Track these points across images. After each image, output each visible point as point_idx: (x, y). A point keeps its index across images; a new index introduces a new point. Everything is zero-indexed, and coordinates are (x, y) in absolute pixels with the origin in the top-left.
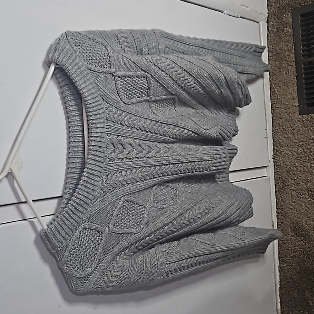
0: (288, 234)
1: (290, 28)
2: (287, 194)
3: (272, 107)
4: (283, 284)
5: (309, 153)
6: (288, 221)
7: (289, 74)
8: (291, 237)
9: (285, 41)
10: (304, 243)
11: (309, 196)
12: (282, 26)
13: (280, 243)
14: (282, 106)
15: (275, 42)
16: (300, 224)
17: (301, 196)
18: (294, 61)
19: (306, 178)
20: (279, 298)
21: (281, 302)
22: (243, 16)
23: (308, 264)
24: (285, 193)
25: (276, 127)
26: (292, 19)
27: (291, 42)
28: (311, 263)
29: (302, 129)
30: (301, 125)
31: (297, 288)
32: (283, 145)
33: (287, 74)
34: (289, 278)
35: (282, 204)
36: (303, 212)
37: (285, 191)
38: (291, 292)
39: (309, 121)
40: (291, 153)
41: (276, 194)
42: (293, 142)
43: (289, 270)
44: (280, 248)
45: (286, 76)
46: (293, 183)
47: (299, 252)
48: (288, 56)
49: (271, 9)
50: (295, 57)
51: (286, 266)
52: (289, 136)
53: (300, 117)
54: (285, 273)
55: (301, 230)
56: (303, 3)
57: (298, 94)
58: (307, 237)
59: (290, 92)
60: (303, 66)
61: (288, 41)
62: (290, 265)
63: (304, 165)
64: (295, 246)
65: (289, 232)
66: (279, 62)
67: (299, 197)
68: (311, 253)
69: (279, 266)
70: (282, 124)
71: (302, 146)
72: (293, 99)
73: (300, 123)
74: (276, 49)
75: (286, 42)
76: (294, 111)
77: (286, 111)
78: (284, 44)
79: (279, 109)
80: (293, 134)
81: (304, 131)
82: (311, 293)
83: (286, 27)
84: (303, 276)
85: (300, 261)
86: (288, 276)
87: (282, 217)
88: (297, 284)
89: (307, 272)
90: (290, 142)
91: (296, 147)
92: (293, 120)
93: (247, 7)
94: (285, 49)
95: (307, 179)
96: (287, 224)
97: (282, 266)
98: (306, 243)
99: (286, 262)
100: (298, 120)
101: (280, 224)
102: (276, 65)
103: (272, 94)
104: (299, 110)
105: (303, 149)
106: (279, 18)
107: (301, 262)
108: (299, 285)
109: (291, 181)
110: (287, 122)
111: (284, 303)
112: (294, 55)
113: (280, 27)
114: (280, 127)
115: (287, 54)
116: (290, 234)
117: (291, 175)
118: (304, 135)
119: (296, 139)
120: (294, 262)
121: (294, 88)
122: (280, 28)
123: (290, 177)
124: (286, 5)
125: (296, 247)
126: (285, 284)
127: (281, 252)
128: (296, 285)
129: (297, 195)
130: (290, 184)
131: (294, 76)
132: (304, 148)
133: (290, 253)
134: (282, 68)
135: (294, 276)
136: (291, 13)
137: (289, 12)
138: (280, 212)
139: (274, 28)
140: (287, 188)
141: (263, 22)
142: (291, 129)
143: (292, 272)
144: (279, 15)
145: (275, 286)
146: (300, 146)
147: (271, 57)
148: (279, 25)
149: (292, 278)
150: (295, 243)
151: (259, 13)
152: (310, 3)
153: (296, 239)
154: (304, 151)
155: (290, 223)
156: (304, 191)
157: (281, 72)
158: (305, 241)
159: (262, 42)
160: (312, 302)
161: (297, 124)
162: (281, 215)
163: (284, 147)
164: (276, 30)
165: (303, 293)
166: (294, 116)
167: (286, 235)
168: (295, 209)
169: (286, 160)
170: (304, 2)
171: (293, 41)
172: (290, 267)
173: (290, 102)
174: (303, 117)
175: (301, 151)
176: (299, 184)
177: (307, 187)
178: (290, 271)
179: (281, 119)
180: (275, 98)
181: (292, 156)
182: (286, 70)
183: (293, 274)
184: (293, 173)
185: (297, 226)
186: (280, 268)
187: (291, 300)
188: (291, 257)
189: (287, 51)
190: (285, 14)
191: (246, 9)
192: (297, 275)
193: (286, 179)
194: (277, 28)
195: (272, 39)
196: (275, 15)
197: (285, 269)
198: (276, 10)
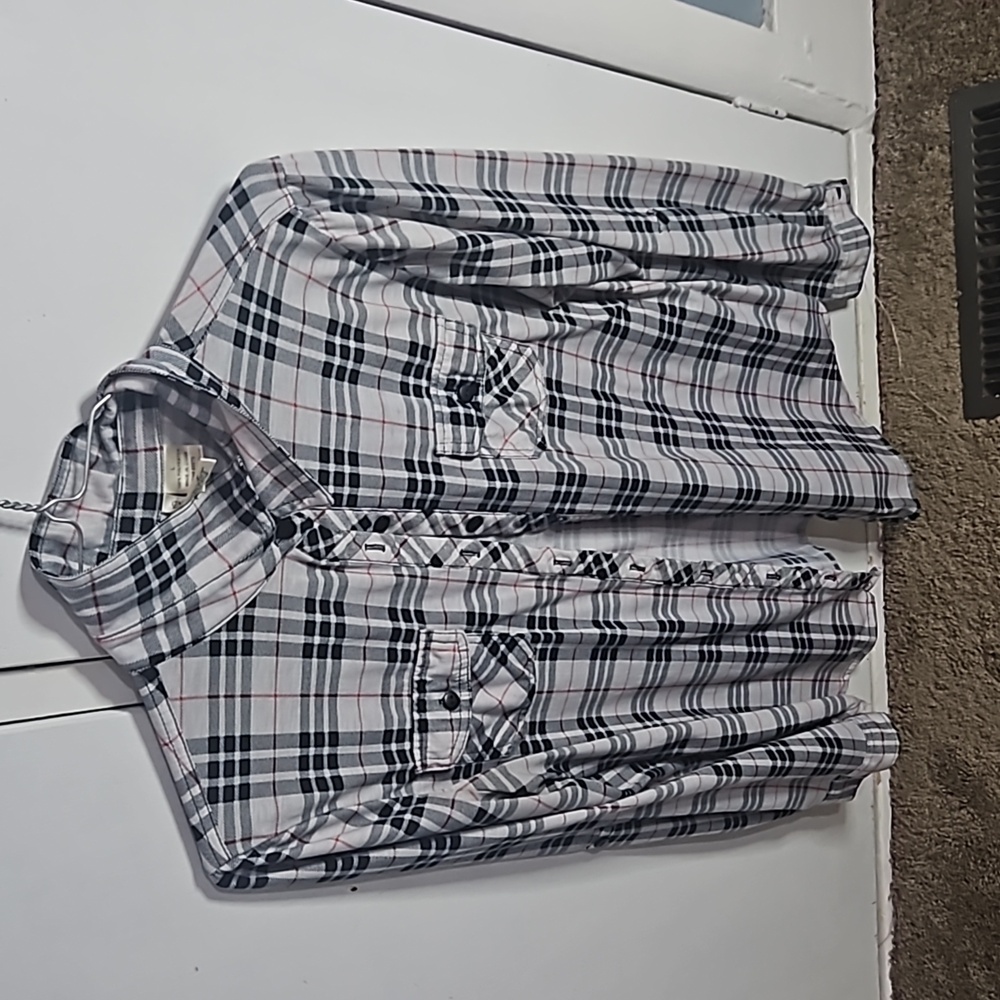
0: (922, 788)
1: (943, 152)
2: (920, 661)
3: (881, 395)
4: (903, 942)
5: (989, 538)
6: (923, 745)
7: (938, 292)
8: (930, 797)
9: (925, 192)
10: (970, 816)
11: (988, 670)
12: (917, 145)
13: (897, 812)
14: (912, 390)
15: (897, 193)
16: (959, 755)
17: (965, 668)
18: (952, 254)
19: (979, 615)
20: (888, 983)
21: (894, 996)
22: (794, 114)
23: (981, 880)
24: (915, 658)
26: (949, 122)
27: (945, 195)
29: (970, 462)
30: (968, 450)
31: (946, 953)
33: (931, 293)
34: (920, 923)
35: (905, 692)
36: (969, 719)
37: (915, 654)
38: (926, 966)
39: (994, 440)
40: (936, 538)
41: (889, 661)
42: (944, 502)
43: (920, 897)
44: (895, 827)
45: (926, 298)
46: (941, 629)
47: (953, 844)
48: (934, 235)
49: (886, 91)
50: (955, 241)
51: (912, 886)
52: (933, 482)
53: (968, 425)
54: (910, 907)
55: (959, 774)
56: (984, 76)
57: (961, 354)
58: (978, 797)
59: (940, 348)
60: (979, 268)
61: (935, 193)
62: (926, 884)
63: (974, 575)
64: (940, 823)
65: (926, 780)
66: (907, 254)
67: (958, 672)
68: (989, 846)
69: (892, 885)
70: (911, 447)
71: (971, 514)
72: (948, 369)
73: (967, 443)
74: (900, 214)
75: (930, 194)
76: (948, 408)
78: (923, 201)
79: (903, 399)
80: (945, 477)
81: (977, 470)
82: (986, 971)
83: (931, 149)
84: (964, 918)
85: (954, 872)
86: (920, 915)
88: (945, 940)
89: (975, 906)
90: (934, 503)
91: (953, 519)
92: (945, 435)
93: (810, 85)
94: (925, 216)
95: (983, 619)
96: (919, 756)
97: (901, 885)
98: (976, 816)
99: (914, 873)
100: (960, 436)
102: (898, 262)
103: (881, 354)
104: (964, 405)
105: (974, 525)
106: (910, 119)
107: (958, 875)
108: (952, 944)
109: (935, 623)
110: (928, 439)
111: (904, 998)
112: (951, 234)
113: (912, 147)
115: (933, 232)
116: (928, 787)
117: (934, 603)
118: (977, 482)
119: (953, 494)
120: (937, 875)
121: (951, 335)
122: (913, 150)
123: (932, 610)
124: (933, 80)
125: (947, 829)
126: (908, 939)
127: (900, 842)
128: (942, 946)
129: (952, 665)
130: (931, 631)
131: (953, 299)
132: (977, 520)
133: (926, 845)
134: (916, 275)
135: (936, 917)
136: (948, 105)
137: (942, 103)
138: (900, 717)
139: (895, 151)
140: (922, 644)
141: (861, 130)
142: (937, 461)
143: (932, 904)
144: (911, 111)
145: (879, 946)
146: (963, 514)
147: (882, 238)
148: (909, 140)
149: (932, 922)
150: (942, 815)
151: (847, 104)
153: (945, 802)
154: (975, 533)
155: (929, 753)
156: (973, 654)
157: (912, 284)
158: (972, 810)
159: (856, 192)
161: (957, 446)
162: (903, 728)
164: (900, 154)
165: (961, 971)
166: (950, 424)
167: (916, 791)
168: (943, 709)
169: (922, 557)
170: (984, 72)
171: (950, 192)
172: (923, 888)
173: (939, 378)
174: (976, 426)
175: (966, 529)
176: (958, 633)
177: (982, 642)
178: (926, 899)
179: (907, 429)
180: (891, 364)
181: (941, 547)
182: (927, 279)
183: (933, 911)
184: (940, 598)
185: (950, 761)
186: (897, 890)
187: (925, 989)
188: (929, 858)
189: (931, 223)
190: (928, 109)
191: (805, 91)
192: (945, 914)
193: (919, 617)
194: (902, 149)
195: (887, 182)
196: (897, 110)
197: (911, 893)
198: (901, 94)
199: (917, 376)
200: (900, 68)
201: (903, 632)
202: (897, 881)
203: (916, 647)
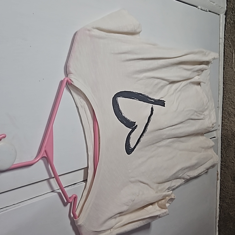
0: (229, 182)
2: (230, 151)
3: (224, 84)
4: (222, 218)
6: (230, 172)
8: (231, 184)
13: (222, 187)
14: (232, 83)
15: (231, 32)
20: (217, 227)
21: (218, 231)
22: (210, 10)
24: (229, 150)
25: (226, 99)
32: (230, 114)
34: (227, 214)
35: (226, 158)
37: (229, 149)
38: (228, 224)
41: (222, 151)
43: (227, 208)
44: (221, 191)
49: (230, 4)
51: (225, 205)
54: (224, 210)
62: (229, 205)
64: (234, 190)
65: (230, 180)
69: (219, 205)
70: (231, 98)
74: (232, 37)
79: (230, 85)
86: (227, 212)
87: (225, 168)
88: (233, 218)
96: (229, 174)
99: (225, 202)
101: (223, 174)
102: (230, 50)
103: (224, 73)
111: (221, 231)
114: (229, 100)
116: (230, 182)
120: (232, 203)
127: (222, 194)
128: (232, 220)
130: (234, 144)
133: (229, 196)
135: (231, 213)
138: (224, 164)
139: (231, 20)
140: (231, 147)
141: (223, 14)
143: (230, 210)
145: (216, 219)
147: (226, 43)
149: (230, 214)
151: (221, 7)
155: (231, 174)
159: (221, 31)
162: (225, 167)
163: (231, 116)
164: (233, 22)
167: (227, 182)
169: (232, 125)
178: (229, 209)
179: (230, 93)
180: (227, 76)
183: (230, 211)
186: (221, 206)
187: (227, 230)
188: (230, 199)
191: (213, 4)
192: (233, 212)
193: (231, 141)
194: (233, 20)
195: (229, 29)
196: (233, 9)
197: (224, 207)
198: (234, 5)
199: (234, 80)
201: (226, 144)
202: (221, 204)
203: (229, 148)
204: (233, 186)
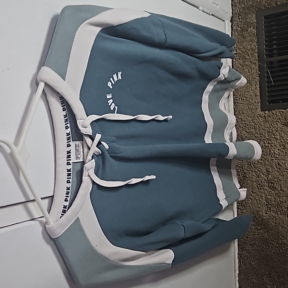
1: (254, 29)
2: (247, 185)
3: (234, 103)
4: (242, 270)
5: (269, 147)
6: (248, 210)
7: (253, 72)
8: (251, 226)
9: (248, 41)
10: (263, 231)
11: (269, 187)
12: (246, 26)
14: (244, 102)
15: (239, 41)
16: (260, 213)
17: (262, 187)
18: (257, 60)
19: (266, 171)
20: (238, 283)
21: (239, 287)
22: (214, 14)
23: (267, 251)
24: (246, 184)
25: (238, 121)
26: (256, 19)
27: (255, 42)
28: (270, 250)
29: (263, 124)
30: (262, 120)
31: (256, 273)
33: (250, 72)
34: (248, 264)
36: (263, 202)
37: (246, 183)
38: (250, 277)
39: (271, 118)
42: (255, 136)
43: (248, 257)
45: (248, 74)
46: (254, 175)
47: (258, 240)
49: (235, 9)
50: (258, 56)
51: (245, 253)
52: (251, 130)
53: (262, 113)
54: (244, 260)
55: (260, 219)
56: (267, 6)
57: (260, 91)
58: (266, 226)
59: (253, 89)
60: (266, 65)
62: (250, 253)
63: (265, 159)
64: (254, 234)
66: (242, 60)
67: (260, 188)
68: (270, 241)
69: (238, 253)
70: (244, 119)
71: (263, 140)
72: (256, 96)
73: (262, 118)
74: (240, 47)
75: (250, 41)
76: (256, 107)
77: (248, 107)
78: (248, 44)
79: (242, 104)
80: (255, 129)
81: (265, 127)
82: (269, 278)
83: (250, 27)
84: (262, 262)
85: (259, 248)
86: (248, 262)
87: (242, 207)
88: (256, 269)
89: (266, 259)
90: (252, 137)
92: (255, 116)
93: (217, 5)
94: (248, 48)
95: (268, 172)
97: (241, 253)
98: (266, 232)
99: (246, 249)
100: (260, 116)
101: (240, 214)
102: (240, 62)
104: (261, 107)
105: (264, 143)
106: (243, 18)
107: (260, 250)
108: (258, 270)
109: (252, 173)
110: (249, 117)
111: (243, 287)
112: (257, 54)
113: (244, 26)
114: (242, 122)
115: (251, 53)
117: (252, 167)
118: (266, 130)
119: (258, 134)
120: (253, 250)
121: (257, 85)
122: (245, 28)
123: (251, 169)
124: (251, 6)
125: (256, 236)
126: (243, 270)
127: (241, 240)
128: (255, 271)
129: (257, 186)
130: (251, 176)
131: (257, 74)
132: (266, 142)
133: (250, 241)
134: (245, 66)
135: (253, 262)
136: (256, 14)
137: (254, 13)
138: (241, 202)
139: (239, 28)
140: (248, 180)
141: (228, 21)
142: (253, 124)
143: (252, 258)
144: (244, 15)
145: (235, 272)
146: (261, 140)
148: (243, 24)
149: (252, 264)
150: (255, 231)
151: (225, 12)
152: (275, 5)
153: (255, 227)
155: (250, 213)
156: (265, 183)
157: (244, 69)
158: (264, 230)
160: (270, 286)
161: (259, 119)
162: (241, 205)
164: (240, 29)
165: (261, 278)
166: (256, 112)
168: (255, 199)
170: (268, 4)
171: (257, 41)
172: (249, 254)
173: (253, 98)
174: (265, 113)
175: (262, 145)
176: (260, 176)
177: (267, 179)
178: (250, 257)
179: (243, 114)
180: (238, 94)
182: (249, 68)
185: (257, 215)
186: (240, 255)
187: (249, 284)
188: (250, 245)
189: (250, 50)
190: (249, 15)
191: (216, 7)
192: (256, 261)
193: (247, 172)
194: (241, 27)
195: (236, 37)
196: (239, 15)
197: (245, 256)
198: (241, 10)
199: (246, 98)
200: (240, 2)
201: (241, 176)
202: (240, 252)
203: (246, 181)
204: (253, 228)
